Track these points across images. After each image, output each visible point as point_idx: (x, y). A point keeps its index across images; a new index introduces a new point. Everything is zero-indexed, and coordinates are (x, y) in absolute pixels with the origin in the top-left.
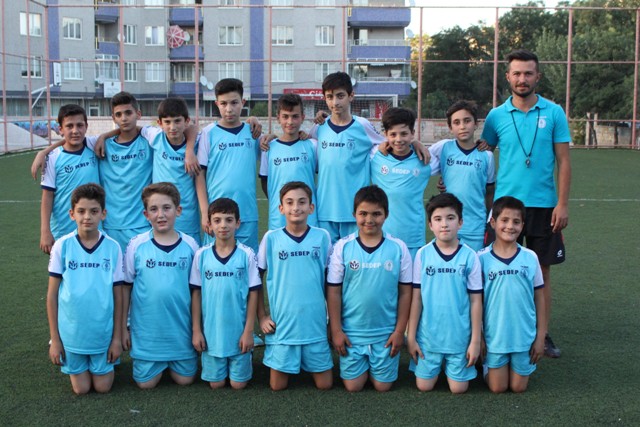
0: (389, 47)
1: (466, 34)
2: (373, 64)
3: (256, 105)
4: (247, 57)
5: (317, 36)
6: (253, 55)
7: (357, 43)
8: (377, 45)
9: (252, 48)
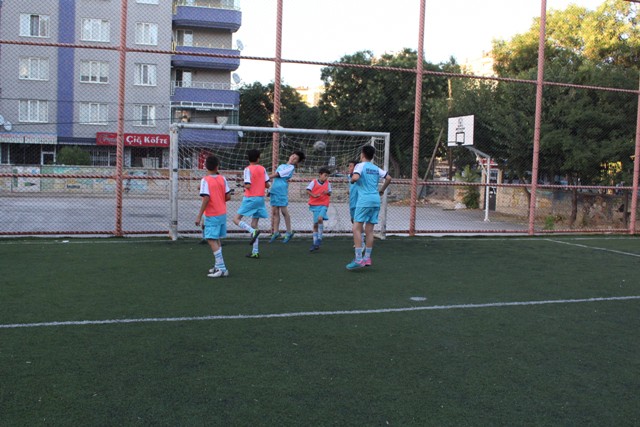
0: (217, 91)
1: (267, 90)
2: (198, 108)
3: (63, 150)
4: (53, 96)
5: (137, 75)
6: (60, 92)
7: (181, 85)
8: (204, 87)
9: (60, 84)
